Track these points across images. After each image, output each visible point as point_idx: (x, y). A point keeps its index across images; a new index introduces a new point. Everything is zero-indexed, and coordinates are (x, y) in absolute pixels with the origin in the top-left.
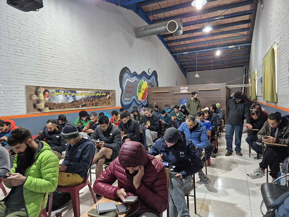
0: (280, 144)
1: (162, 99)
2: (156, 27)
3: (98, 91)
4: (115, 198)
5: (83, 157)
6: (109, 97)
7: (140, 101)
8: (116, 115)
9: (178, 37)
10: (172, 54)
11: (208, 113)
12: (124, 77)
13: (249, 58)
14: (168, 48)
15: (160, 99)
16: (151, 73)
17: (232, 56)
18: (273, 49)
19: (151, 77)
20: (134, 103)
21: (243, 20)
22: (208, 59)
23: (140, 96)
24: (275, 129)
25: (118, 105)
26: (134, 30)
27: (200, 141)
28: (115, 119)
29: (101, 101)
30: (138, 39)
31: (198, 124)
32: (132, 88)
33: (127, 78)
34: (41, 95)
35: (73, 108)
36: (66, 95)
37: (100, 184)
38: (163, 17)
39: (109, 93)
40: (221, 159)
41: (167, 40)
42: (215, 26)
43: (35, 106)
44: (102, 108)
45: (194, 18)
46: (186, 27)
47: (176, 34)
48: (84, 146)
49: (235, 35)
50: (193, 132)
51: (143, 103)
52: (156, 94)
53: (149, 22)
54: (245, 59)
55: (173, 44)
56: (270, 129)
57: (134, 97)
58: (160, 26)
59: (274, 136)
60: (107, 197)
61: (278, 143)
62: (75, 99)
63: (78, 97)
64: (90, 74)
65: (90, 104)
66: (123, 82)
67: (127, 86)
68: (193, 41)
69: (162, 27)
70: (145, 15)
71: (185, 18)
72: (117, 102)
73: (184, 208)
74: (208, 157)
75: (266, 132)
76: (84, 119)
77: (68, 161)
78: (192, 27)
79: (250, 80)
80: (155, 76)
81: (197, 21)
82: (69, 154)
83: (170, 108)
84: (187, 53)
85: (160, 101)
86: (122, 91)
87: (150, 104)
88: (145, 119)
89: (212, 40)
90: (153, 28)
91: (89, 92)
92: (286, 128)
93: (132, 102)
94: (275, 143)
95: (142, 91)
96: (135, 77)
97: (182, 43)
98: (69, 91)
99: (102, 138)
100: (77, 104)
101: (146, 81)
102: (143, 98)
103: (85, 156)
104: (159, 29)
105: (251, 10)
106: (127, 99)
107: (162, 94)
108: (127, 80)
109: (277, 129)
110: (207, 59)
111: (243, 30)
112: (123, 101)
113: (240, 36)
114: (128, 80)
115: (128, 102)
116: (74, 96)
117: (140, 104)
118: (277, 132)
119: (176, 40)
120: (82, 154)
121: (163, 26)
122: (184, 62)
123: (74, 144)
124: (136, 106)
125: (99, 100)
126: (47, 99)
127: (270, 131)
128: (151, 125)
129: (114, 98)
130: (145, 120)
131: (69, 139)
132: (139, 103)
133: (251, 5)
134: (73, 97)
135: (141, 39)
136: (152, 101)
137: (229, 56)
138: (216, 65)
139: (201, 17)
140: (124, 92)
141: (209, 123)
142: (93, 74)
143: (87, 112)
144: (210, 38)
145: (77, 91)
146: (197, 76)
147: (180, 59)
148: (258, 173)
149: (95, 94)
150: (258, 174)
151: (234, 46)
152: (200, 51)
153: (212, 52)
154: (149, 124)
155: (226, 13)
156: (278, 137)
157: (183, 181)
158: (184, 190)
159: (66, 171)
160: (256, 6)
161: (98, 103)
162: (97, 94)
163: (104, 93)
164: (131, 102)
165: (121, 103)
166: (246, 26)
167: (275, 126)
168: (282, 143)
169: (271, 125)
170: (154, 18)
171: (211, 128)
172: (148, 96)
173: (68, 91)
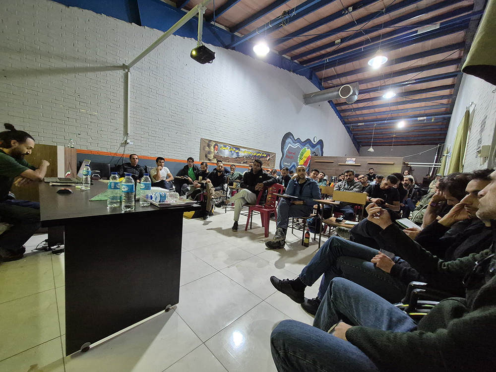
2: (328, 93)
3: (260, 151)
6: (269, 159)
10: (345, 125)
12: (286, 141)
14: (341, 118)
16: (317, 142)
17: (423, 130)
18: (469, 111)
19: (316, 146)
21: (444, 84)
23: (301, 162)
26: (304, 96)
30: (306, 106)
32: (294, 154)
33: (290, 143)
34: (212, 148)
36: (231, 151)
38: (337, 83)
39: (269, 156)
41: (341, 109)
42: (402, 92)
43: (206, 156)
46: (366, 94)
47: (350, 99)
49: (430, 103)
52: (319, 163)
53: (321, 88)
54: (439, 135)
55: (347, 114)
57: (293, 163)
58: (332, 92)
62: (238, 155)
63: (241, 154)
64: (256, 135)
66: (285, 148)
67: (288, 151)
68: (372, 111)
70: (319, 82)
71: (364, 84)
72: (276, 165)
78: (372, 95)
80: (321, 145)
84: (363, 124)
86: (283, 155)
89: (396, 110)
90: (324, 94)
91: (251, 151)
95: (304, 159)
96: (298, 144)
97: (358, 112)
100: (240, 160)
101: (309, 149)
104: (330, 95)
105: (456, 71)
106: (286, 164)
108: (290, 145)
113: (437, 105)
116: (238, 153)
119: (350, 110)
121: (335, 91)
122: (358, 134)
126: (216, 152)
129: (273, 161)
133: (458, 65)
135: (311, 106)
137: (418, 130)
138: (398, 141)
140: (284, 157)
144: (393, 107)
145: (241, 149)
146: (371, 150)
147: (354, 131)
149: (256, 154)
151: (425, 118)
152: (380, 122)
155: (419, 76)
162: (258, 154)
163: (265, 154)
165: (280, 166)
166: (446, 92)
173: (233, 148)
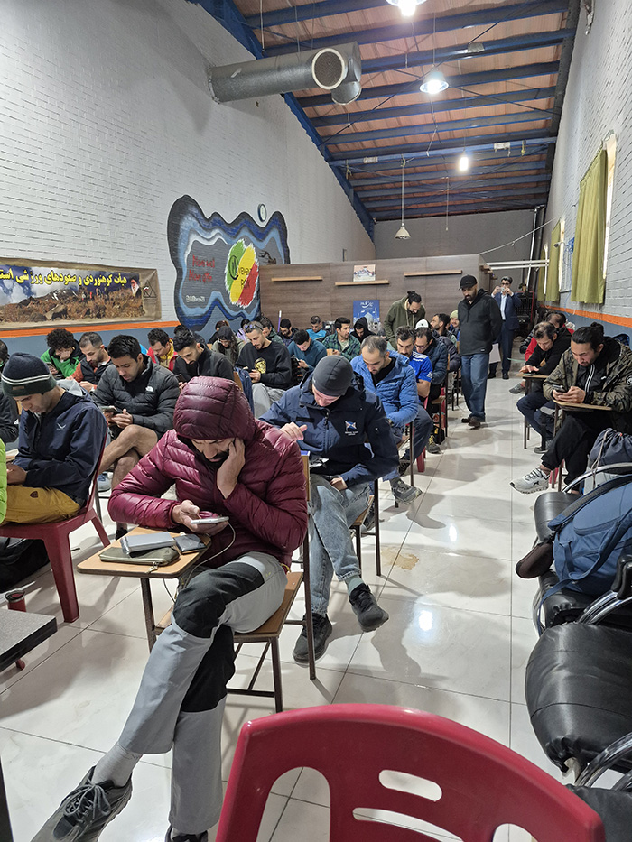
0: (595, 404)
1: (300, 302)
2: (279, 69)
3: (103, 269)
4: (170, 524)
5: (73, 445)
6: (139, 291)
7: (235, 308)
8: (164, 344)
9: (349, 107)
10: (331, 164)
11: (425, 337)
12: (181, 227)
13: (548, 183)
14: (320, 141)
15: (294, 303)
16: (267, 221)
17: (504, 175)
18: (606, 151)
19: (267, 233)
20: (217, 313)
21: (538, 62)
22: (437, 181)
23: (235, 291)
24: (587, 367)
25: (169, 316)
26: (208, 74)
27: (398, 406)
28: (162, 355)
29: (114, 304)
30: (222, 106)
31: (394, 359)
32: (210, 264)
33: (192, 231)
35: (25, 321)
37: (127, 497)
38: (301, 37)
39: (137, 280)
40: (453, 457)
41: (315, 116)
42: (458, 76)
44: (119, 325)
45: (397, 47)
46: (374, 74)
47: (341, 94)
48: (73, 416)
49: (514, 108)
50: (382, 382)
51: (244, 312)
52: (283, 286)
53: (256, 50)
54: (537, 186)
55: (335, 129)
56: (575, 369)
57: (215, 294)
58: (291, 67)
59: (583, 387)
60: (148, 524)
61: (590, 403)
62: (29, 293)
63: (41, 288)
64: (76, 214)
65: (78, 311)
66: (181, 245)
67: (192, 259)
68: (392, 122)
69: (299, 71)
70: (245, 27)
71: (369, 45)
72: (163, 308)
73: (346, 553)
74: (417, 451)
75: (566, 378)
76: (66, 354)
77: (29, 460)
78: (391, 77)
79: (546, 249)
80: (279, 229)
81: (404, 55)
82: (30, 439)
83: (324, 327)
84: (376, 159)
85: (297, 308)
86: (180, 272)
87: (267, 316)
88: (250, 354)
89: (447, 122)
90: (269, 71)
91: (72, 272)
92: (612, 365)
93: (211, 308)
94: (583, 402)
95: (241, 277)
96: (217, 231)
97: (360, 126)
98: (9, 267)
99: (123, 401)
100: (39, 310)
101: (251, 245)
102: (244, 297)
103: (79, 444)
104: (287, 75)
105: (561, 30)
106: (193, 299)
107: (301, 285)
108: (194, 238)
109: (592, 369)
110: (430, 182)
111: (537, 93)
112: (182, 305)
113: (527, 112)
114: (196, 238)
115: (199, 308)
116: (26, 285)
117: (238, 316)
118: (590, 376)
119: (342, 118)
120: (70, 436)
121: (299, 65)
122: (366, 188)
123: (44, 411)
124: (224, 320)
125: (106, 300)
127: (575, 374)
128: (267, 372)
129: (153, 295)
130: (251, 358)
131: (26, 397)
132: (234, 313)
133: (563, 13)
134: (23, 287)
135: (233, 108)
136: (272, 307)
137: (495, 175)
138: (458, 203)
139: (417, 44)
140: (184, 277)
141: (425, 360)
142: (82, 216)
143: (72, 335)
144: (441, 116)
145: (35, 269)
146: (403, 233)
147: (355, 179)
148: (538, 479)
149: (92, 281)
150: (537, 483)
151: (508, 145)
152: (414, 155)
153: (447, 160)
154: (261, 367)
155: (490, 36)
156: (593, 388)
157: (347, 495)
158: (349, 516)
159: (26, 483)
160: (575, 19)
161: (105, 309)
162: (100, 281)
163: (122, 276)
164: (208, 307)
165: (178, 310)
166: (543, 81)
167: (587, 359)
168: (600, 402)
169: (579, 357)
170: (272, 39)
171: (430, 375)
172: (258, 291)
173: (6, 269)
